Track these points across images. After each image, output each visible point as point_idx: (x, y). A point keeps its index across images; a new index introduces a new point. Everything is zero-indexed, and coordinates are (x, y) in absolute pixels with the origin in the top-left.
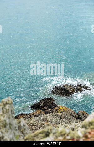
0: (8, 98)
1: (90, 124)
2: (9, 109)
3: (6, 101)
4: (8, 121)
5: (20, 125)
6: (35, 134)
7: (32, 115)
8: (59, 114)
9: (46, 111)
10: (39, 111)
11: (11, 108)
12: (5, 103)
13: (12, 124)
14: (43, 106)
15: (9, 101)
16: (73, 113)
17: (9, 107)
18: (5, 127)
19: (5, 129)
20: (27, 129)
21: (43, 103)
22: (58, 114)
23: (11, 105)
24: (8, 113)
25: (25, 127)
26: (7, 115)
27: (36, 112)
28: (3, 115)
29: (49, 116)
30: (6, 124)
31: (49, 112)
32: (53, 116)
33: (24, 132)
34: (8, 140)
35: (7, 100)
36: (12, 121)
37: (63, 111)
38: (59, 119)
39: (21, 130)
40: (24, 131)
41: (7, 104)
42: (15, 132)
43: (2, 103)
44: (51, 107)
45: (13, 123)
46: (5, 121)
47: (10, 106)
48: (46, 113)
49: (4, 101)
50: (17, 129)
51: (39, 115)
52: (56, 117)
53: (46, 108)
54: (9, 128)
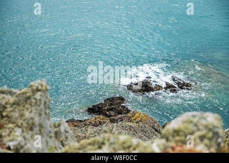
0: (42, 80)
1: (176, 134)
2: (40, 100)
3: (37, 85)
4: (37, 120)
5: (60, 130)
6: (81, 145)
7: (89, 123)
8: (134, 125)
9: (113, 117)
10: (101, 116)
11: (45, 98)
12: (34, 88)
13: (44, 126)
14: (108, 110)
15: (42, 85)
16: (156, 125)
17: (41, 95)
18: (31, 129)
19: (30, 133)
20: (71, 137)
21: (109, 105)
22: (131, 124)
23: (45, 94)
24: (39, 106)
25: (67, 134)
26: (36, 109)
27: (96, 119)
28: (30, 109)
29: (117, 126)
30: (33, 124)
31: (117, 120)
32: (123, 127)
33: (64, 142)
34: (34, 152)
35: (39, 83)
36: (45, 121)
37: (140, 121)
38: (132, 132)
39: (59, 138)
40: (66, 141)
41: (38, 90)
42: (49, 140)
43: (30, 89)
44: (120, 113)
45: (47, 124)
46: (32, 118)
47: (43, 94)
48: (112, 121)
49: (34, 86)
50: (53, 135)
51: (100, 123)
52: (127, 130)
53: (112, 113)
54: (38, 132)
